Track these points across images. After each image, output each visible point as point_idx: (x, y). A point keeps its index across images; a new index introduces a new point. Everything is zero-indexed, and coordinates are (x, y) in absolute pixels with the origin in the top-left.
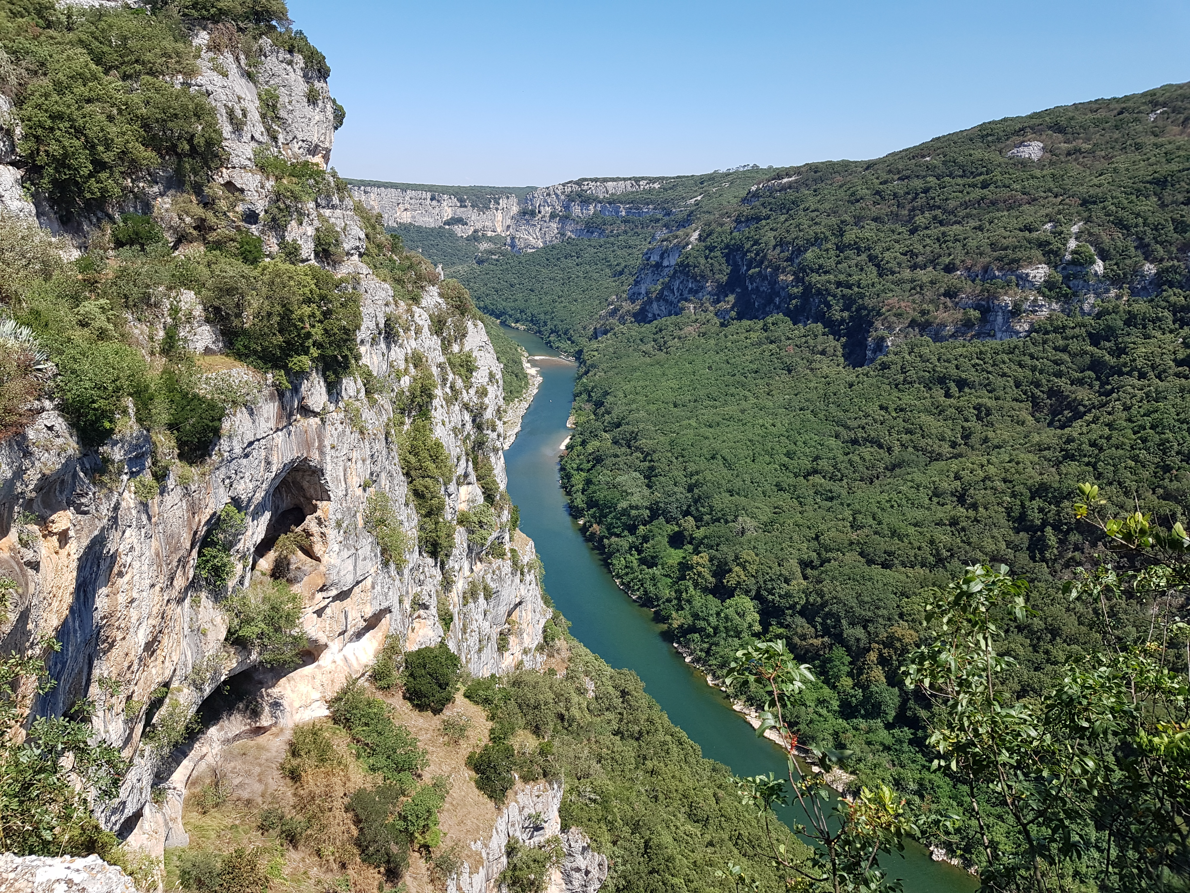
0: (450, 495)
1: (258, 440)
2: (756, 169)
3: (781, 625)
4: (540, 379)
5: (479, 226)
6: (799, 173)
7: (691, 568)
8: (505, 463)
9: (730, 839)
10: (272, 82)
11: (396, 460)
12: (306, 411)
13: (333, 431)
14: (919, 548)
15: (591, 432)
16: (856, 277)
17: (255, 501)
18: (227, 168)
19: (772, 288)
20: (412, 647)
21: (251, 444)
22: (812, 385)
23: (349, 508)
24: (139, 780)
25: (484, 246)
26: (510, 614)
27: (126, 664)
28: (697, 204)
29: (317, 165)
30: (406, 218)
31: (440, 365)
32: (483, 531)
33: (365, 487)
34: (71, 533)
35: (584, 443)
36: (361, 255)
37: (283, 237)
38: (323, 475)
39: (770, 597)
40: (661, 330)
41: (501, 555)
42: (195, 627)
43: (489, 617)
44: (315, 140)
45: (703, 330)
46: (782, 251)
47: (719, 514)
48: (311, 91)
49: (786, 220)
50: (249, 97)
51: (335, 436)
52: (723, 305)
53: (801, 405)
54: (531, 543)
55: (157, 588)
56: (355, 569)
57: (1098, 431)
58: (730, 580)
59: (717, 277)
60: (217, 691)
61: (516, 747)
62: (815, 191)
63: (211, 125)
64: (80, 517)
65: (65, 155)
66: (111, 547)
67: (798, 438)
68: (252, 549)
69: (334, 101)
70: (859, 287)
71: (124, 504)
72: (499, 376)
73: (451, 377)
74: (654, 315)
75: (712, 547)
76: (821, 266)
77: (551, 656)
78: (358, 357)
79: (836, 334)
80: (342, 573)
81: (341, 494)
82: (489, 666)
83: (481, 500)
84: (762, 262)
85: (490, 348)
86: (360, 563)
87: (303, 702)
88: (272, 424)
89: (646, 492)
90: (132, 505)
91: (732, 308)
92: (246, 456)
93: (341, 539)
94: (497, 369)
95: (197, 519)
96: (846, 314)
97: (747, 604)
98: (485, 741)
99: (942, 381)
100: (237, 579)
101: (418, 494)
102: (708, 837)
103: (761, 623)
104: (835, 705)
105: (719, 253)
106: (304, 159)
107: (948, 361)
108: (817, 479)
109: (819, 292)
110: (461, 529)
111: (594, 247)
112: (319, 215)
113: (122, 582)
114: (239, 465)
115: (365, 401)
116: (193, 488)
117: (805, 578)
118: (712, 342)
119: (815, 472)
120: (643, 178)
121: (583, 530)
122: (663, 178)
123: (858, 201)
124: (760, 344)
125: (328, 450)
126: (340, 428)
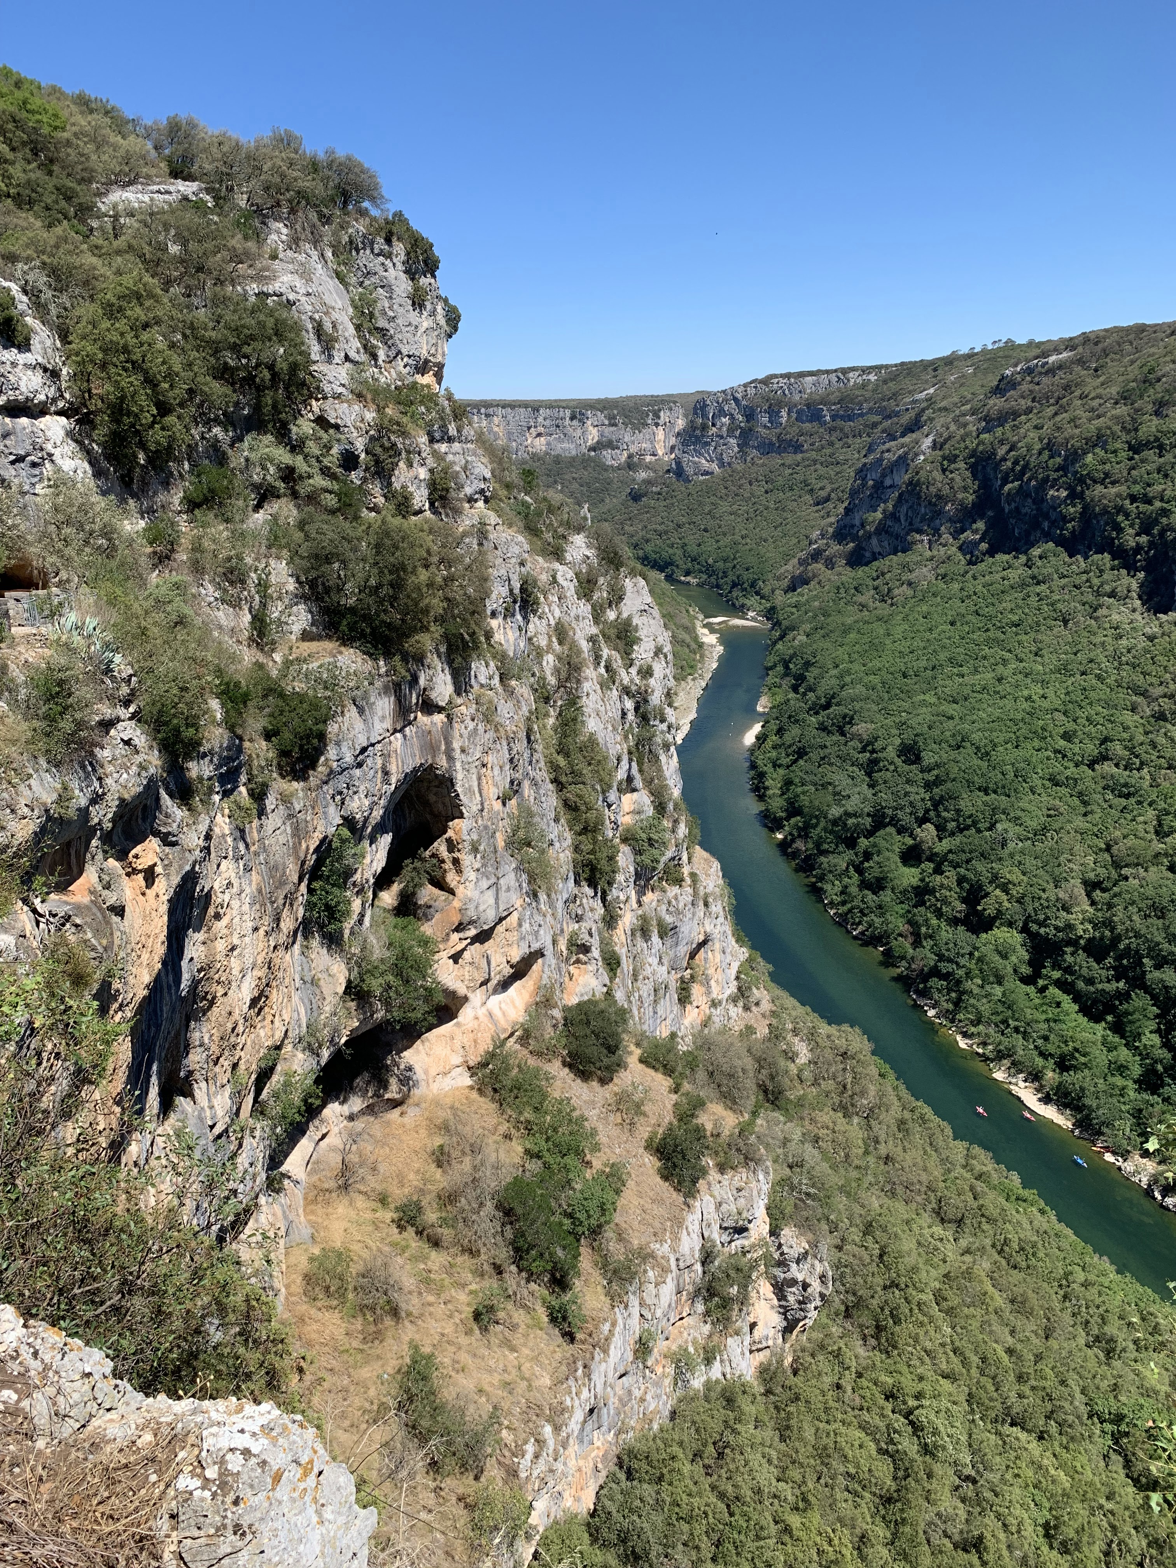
0: (609, 806)
1: (373, 745)
2: (1010, 345)
3: (1056, 966)
4: (720, 649)
5: (634, 449)
6: (1073, 348)
7: (932, 892)
8: (680, 762)
9: (993, 1246)
10: (367, 283)
11: (542, 764)
12: (429, 707)
13: (463, 730)
15: (790, 717)
16: (1159, 488)
17: (373, 822)
18: (317, 400)
19: (1038, 509)
20: (572, 1000)
21: (364, 750)
22: (1098, 639)
23: (486, 827)
24: (251, 1164)
25: (643, 475)
26: (692, 956)
27: (230, 1026)
28: (929, 399)
29: (428, 386)
30: (540, 445)
31: (592, 639)
32: (655, 852)
33: (504, 800)
34: (159, 869)
35: (780, 731)
36: (486, 501)
37: (390, 484)
38: (453, 785)
39: (1042, 931)
40: (883, 574)
41: (679, 881)
42: (308, 978)
43: (665, 961)
44: (424, 353)
45: (941, 571)
46: (1051, 457)
47: (969, 822)
48: (417, 289)
49: (1056, 414)
50: (339, 305)
51: (466, 735)
52: (968, 535)
53: (1082, 668)
54: (716, 865)
55: (262, 932)
56: (497, 903)
58: (988, 907)
59: (960, 496)
60: (337, 1056)
61: (709, 1127)
62: (1096, 370)
63: (297, 345)
64: (167, 849)
65: (122, 398)
66: (204, 884)
67: (1079, 713)
68: (372, 881)
69: (446, 301)
70: (1162, 500)
71: (217, 830)
72: (667, 649)
73: (606, 652)
74: (874, 553)
75: (959, 865)
76: (1107, 475)
77: (746, 1008)
78: (489, 635)
79: (1131, 567)
80: (481, 908)
81: (475, 808)
82: (668, 1021)
83: (650, 811)
84: (1023, 472)
85: (656, 612)
86: (503, 895)
87: (441, 1069)
88: (388, 724)
89: (869, 793)
90: (227, 832)
91: (982, 540)
92: (360, 765)
93: (477, 865)
94: (664, 638)
95: (304, 846)
96: (1144, 539)
97: (1012, 938)
98: (669, 1117)
100: (355, 917)
101: (570, 807)
102: (963, 1243)
103: (1030, 963)
104: (1136, 1071)
105: (962, 465)
106: (411, 379)
108: (1107, 768)
109: (1105, 511)
110: (625, 849)
111: (789, 467)
112: (435, 453)
113: (220, 926)
114: (351, 777)
115: (500, 690)
116: (298, 807)
117: (1093, 903)
118: (956, 586)
119: (1105, 758)
120: (853, 369)
121: (783, 846)
122: (878, 368)
123: (1159, 380)
124: (1023, 585)
125: (457, 754)
126: (471, 725)
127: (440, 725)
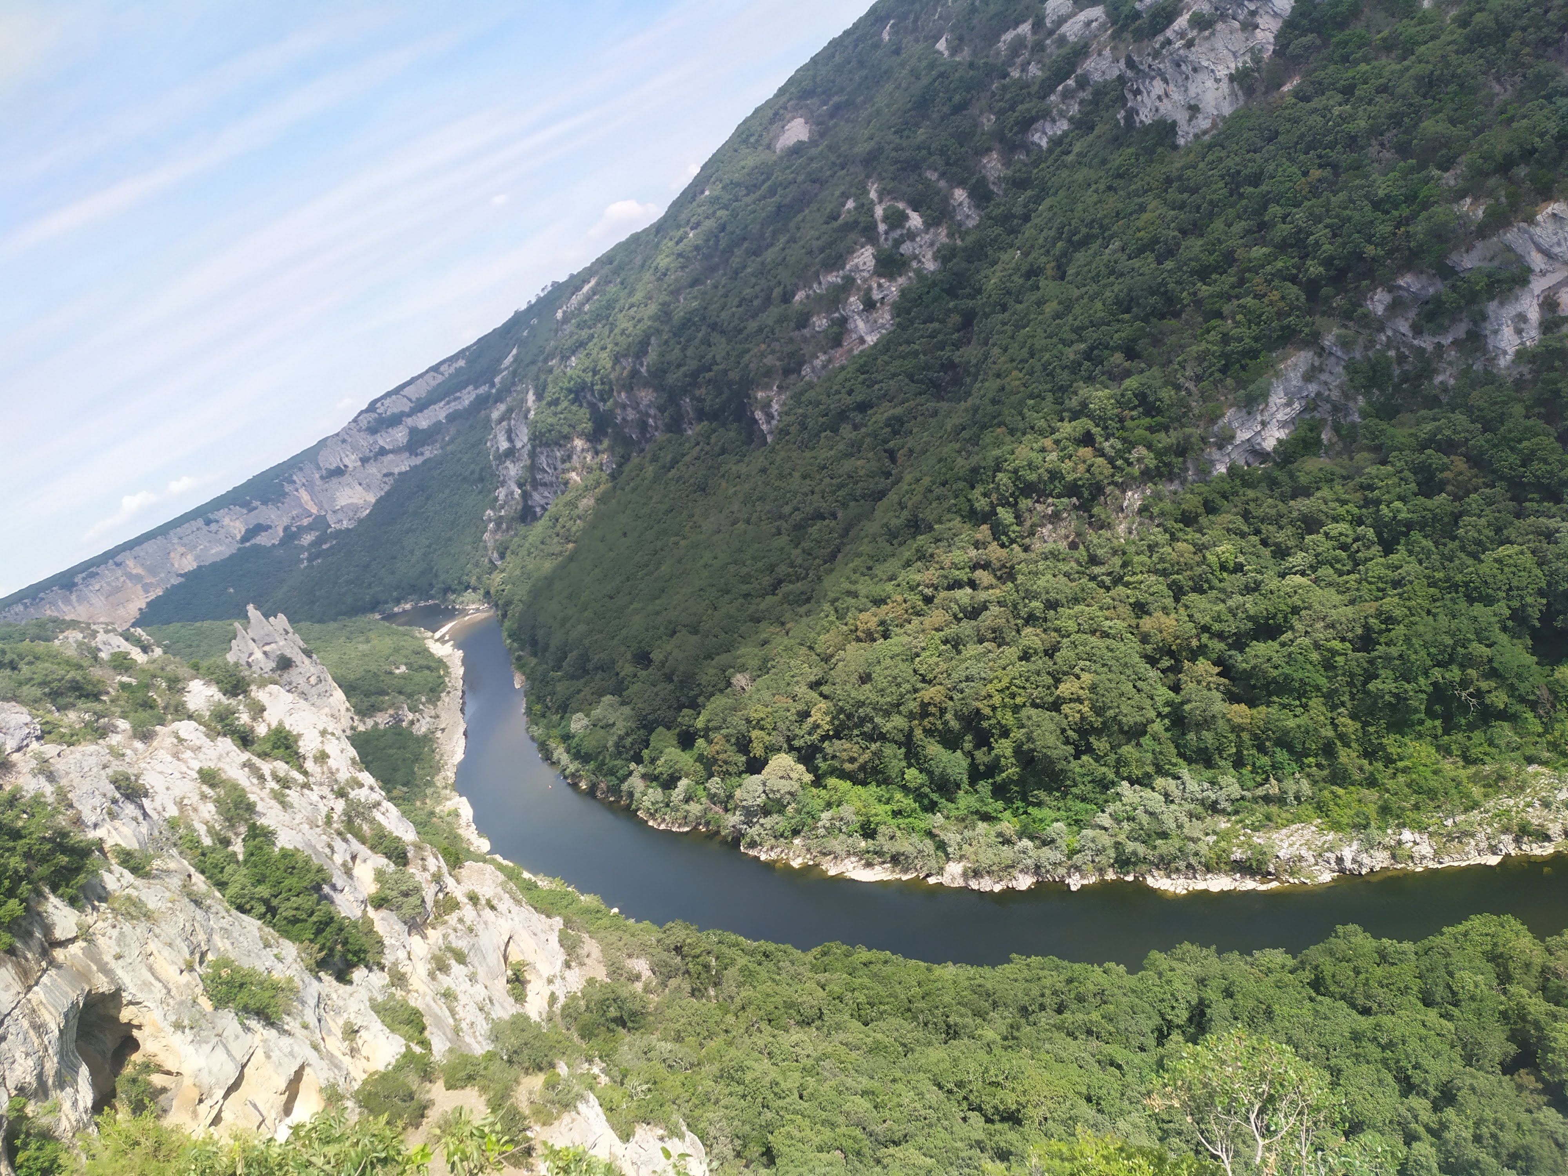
1: (10, 1014)
2: (556, 286)
4: (460, 653)
5: (286, 521)
6: (595, 273)
7: (714, 762)
11: (223, 912)
12: (58, 945)
13: (108, 942)
14: (905, 601)
16: (709, 356)
17: (51, 1072)
19: (639, 412)
23: (181, 1002)
25: (308, 539)
26: (506, 958)
28: (516, 359)
30: (189, 564)
31: (244, 766)
32: (414, 899)
33: (188, 969)
36: (39, 738)
38: (124, 992)
39: (802, 742)
40: (557, 520)
41: (455, 906)
43: (479, 978)
45: (597, 495)
47: (708, 690)
51: (114, 944)
52: (601, 458)
56: (230, 1056)
57: (993, 385)
59: (580, 429)
61: (521, 1101)
62: (620, 284)
67: (744, 557)
68: (85, 1117)
70: (717, 364)
73: (267, 768)
74: (541, 506)
75: (720, 728)
76: (670, 363)
77: (581, 965)
78: (98, 845)
79: (725, 424)
80: (216, 1070)
81: (160, 995)
83: (390, 867)
84: (612, 390)
86: (234, 1046)
88: (18, 987)
89: (628, 711)
91: (611, 456)
93: (190, 1038)
97: (782, 761)
99: (842, 416)
103: (809, 771)
105: (566, 403)
107: (838, 392)
109: (683, 392)
110: (382, 914)
115: (138, 881)
118: (612, 503)
119: (780, 582)
120: (441, 363)
122: (463, 351)
123: (665, 275)
125: (113, 964)
126: (115, 933)
127: (80, 953)
